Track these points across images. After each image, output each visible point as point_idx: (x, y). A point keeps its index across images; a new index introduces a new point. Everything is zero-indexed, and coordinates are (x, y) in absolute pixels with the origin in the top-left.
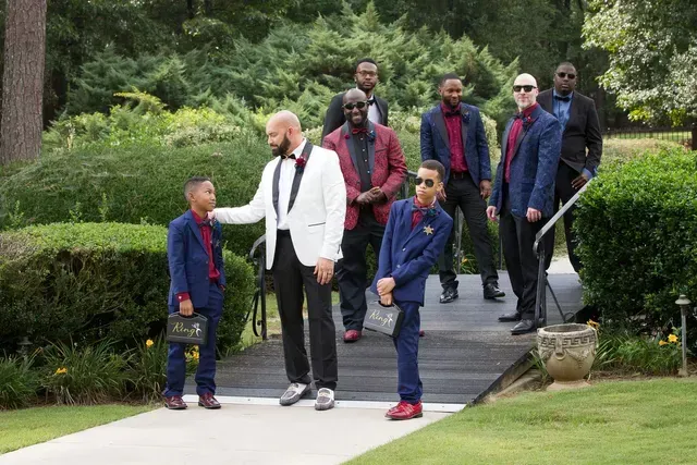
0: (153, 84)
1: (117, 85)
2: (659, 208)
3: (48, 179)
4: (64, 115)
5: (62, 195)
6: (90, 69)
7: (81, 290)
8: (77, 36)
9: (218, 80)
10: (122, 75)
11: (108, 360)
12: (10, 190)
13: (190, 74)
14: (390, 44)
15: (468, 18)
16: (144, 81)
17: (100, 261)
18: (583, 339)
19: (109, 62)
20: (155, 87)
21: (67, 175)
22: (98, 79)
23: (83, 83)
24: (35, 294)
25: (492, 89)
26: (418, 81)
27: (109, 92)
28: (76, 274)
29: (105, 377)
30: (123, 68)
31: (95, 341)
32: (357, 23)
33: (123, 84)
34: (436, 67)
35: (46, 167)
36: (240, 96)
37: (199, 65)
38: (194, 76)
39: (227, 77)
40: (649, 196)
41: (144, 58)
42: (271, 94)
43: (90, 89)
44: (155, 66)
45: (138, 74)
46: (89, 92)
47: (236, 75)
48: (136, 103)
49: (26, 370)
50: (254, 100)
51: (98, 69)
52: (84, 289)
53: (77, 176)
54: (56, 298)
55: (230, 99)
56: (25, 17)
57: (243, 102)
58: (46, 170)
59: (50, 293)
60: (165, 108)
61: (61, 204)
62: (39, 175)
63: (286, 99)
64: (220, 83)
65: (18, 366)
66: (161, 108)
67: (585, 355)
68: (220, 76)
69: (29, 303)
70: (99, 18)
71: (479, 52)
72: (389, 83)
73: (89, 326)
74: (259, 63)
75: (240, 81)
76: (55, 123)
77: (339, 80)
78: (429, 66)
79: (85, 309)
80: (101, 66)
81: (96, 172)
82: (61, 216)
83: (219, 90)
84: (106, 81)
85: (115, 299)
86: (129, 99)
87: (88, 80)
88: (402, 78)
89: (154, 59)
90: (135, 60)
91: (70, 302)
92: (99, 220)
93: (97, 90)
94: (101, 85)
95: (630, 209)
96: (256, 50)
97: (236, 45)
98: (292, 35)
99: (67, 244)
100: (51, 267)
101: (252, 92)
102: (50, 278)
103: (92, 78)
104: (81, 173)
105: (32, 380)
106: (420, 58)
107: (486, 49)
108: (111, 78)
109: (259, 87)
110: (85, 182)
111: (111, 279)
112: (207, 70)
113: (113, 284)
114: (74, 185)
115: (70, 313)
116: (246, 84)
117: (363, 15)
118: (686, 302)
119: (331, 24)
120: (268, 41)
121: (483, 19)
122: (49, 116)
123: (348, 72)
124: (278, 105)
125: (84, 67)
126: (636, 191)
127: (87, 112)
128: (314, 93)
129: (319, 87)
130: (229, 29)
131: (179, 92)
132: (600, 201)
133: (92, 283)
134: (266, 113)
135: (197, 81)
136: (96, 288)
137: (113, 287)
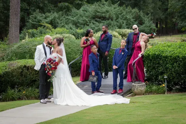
0: (49, 21)
1: (39, 21)
2: (162, 56)
3: (21, 49)
4: (25, 30)
5: (25, 52)
6: (32, 17)
7: (29, 75)
8: (28, 8)
9: (67, 20)
10: (41, 19)
11: (35, 90)
12: (12, 51)
13: (60, 18)
14: (115, 10)
15: (137, 2)
16: (47, 20)
17: (33, 68)
18: (142, 86)
19: (37, 15)
20: (50, 22)
21: (26, 47)
23: (30, 21)
24: (19, 75)
25: (143, 22)
26: (122, 20)
27: (37, 23)
28: (28, 71)
29: (34, 94)
30: (41, 17)
31: (32, 86)
32: (105, 4)
33: (41, 21)
34: (127, 16)
35: (20, 45)
37: (62, 16)
38: (60, 19)
39: (70, 19)
40: (160, 53)
41: (47, 14)
42: (82, 24)
43: (32, 22)
44: (50, 16)
45: (45, 18)
46: (32, 23)
47: (72, 19)
48: (45, 26)
49: (17, 92)
50: (77, 25)
51: (34, 17)
53: (28, 47)
54: (23, 76)
55: (71, 25)
56: (15, 7)
57: (74, 26)
58: (20, 46)
59: (22, 75)
60: (53, 28)
61: (24, 55)
62: (19, 47)
63: (86, 25)
64: (68, 21)
65: (15, 92)
66: (51, 28)
67: (143, 89)
68: (68, 19)
69: (17, 78)
70: (35, 3)
71: (139, 12)
72: (114, 21)
73: (31, 83)
74: (78, 15)
75: (73, 20)
76: (22, 32)
77: (100, 20)
78: (125, 16)
79: (30, 79)
80: (35, 16)
81: (33, 47)
82: (24, 58)
83: (68, 23)
85: (37, 76)
86: (43, 25)
87: (32, 20)
88: (118, 20)
89: (50, 14)
90: (44, 14)
91: (26, 77)
93: (34, 23)
94: (35, 22)
95: (155, 56)
96: (78, 11)
97: (72, 10)
98: (88, 8)
99: (26, 64)
100: (22, 69)
101: (77, 24)
102: (22, 72)
103: (33, 19)
105: (18, 95)
106: (123, 14)
107: (141, 11)
108: (38, 19)
109: (78, 22)
110: (30, 49)
112: (64, 17)
114: (27, 50)
115: (26, 80)
116: (75, 21)
117: (107, 2)
118: (166, 77)
119: (99, 4)
120: (81, 9)
121: (142, 3)
122: (21, 29)
123: (103, 18)
124: (84, 27)
125: (30, 16)
126: (157, 52)
127: (31, 29)
128: (94, 24)
129: (95, 22)
130: (70, 6)
131: (57, 23)
132: (148, 54)
133: (31, 73)
134: (80, 29)
135: (61, 20)
136: (32, 74)
137: (36, 74)
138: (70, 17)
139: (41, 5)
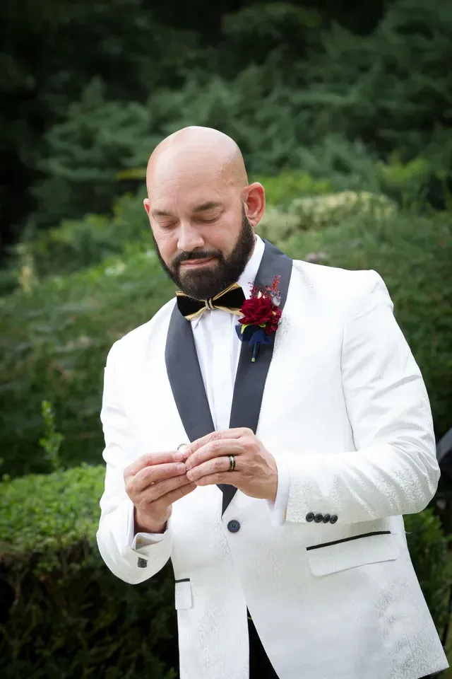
1: (118, 158)
6: (64, 137)
7: (21, 656)
9: (305, 115)
10: (125, 138)
13: (252, 113)
17: (56, 574)
22: (81, 154)
27: (108, 174)
30: (126, 124)
33: (130, 155)
36: (351, 138)
37: (266, 94)
38: (259, 117)
39: (321, 107)
41: (161, 100)
43: (71, 174)
46: (69, 182)
47: (337, 100)
50: (380, 139)
51: (78, 135)
52: (28, 652)
53: (23, 356)
55: (335, 146)
57: (360, 147)
63: (439, 126)
64: (310, 121)
68: (307, 107)
74: (375, 69)
75: (347, 111)
80: (84, 128)
81: (63, 342)
83: (312, 134)
84: (95, 154)
85: (112, 661)
87: (64, 157)
89: (180, 97)
90: (144, 106)
92: (45, 469)
93: (84, 174)
96: (368, 44)
97: (328, 44)
101: (374, 127)
103: (70, 154)
104: (28, 351)
109: (384, 113)
110: (42, 366)
111: (91, 613)
112: (283, 101)
113: (101, 624)
114: (20, 378)
116: (358, 113)
120: (387, 25)
124: (427, 141)
133: (45, 633)
134: (406, 160)
135: (266, 124)
136: (59, 642)
137: (101, 634)
138: (317, 95)
139: (112, 47)
